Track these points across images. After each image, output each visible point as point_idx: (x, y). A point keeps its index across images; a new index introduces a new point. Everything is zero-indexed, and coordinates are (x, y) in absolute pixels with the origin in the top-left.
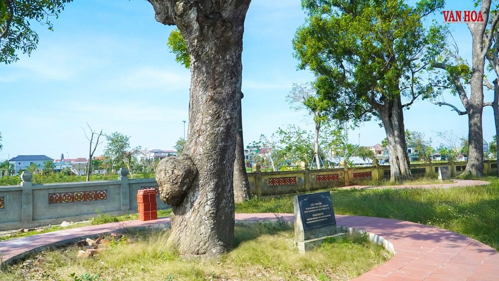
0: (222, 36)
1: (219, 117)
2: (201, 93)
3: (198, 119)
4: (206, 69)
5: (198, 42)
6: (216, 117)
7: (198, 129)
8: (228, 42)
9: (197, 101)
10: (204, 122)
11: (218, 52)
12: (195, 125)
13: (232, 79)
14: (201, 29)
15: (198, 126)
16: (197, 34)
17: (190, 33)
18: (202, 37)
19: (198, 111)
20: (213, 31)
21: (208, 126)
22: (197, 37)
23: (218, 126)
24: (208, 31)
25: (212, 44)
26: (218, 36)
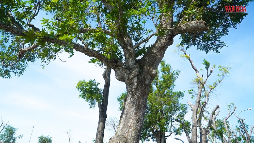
0: (144, 90)
1: (138, 122)
2: (132, 111)
3: (130, 121)
4: (136, 101)
5: (134, 90)
6: (137, 122)
7: (130, 125)
8: (145, 93)
9: (130, 114)
10: (133, 123)
11: (141, 96)
12: (128, 124)
13: (144, 107)
14: (137, 86)
15: (130, 124)
16: (135, 87)
17: (132, 86)
18: (137, 89)
19: (130, 118)
20: (141, 88)
21: (134, 125)
22: (135, 89)
23: (138, 126)
24: (139, 87)
25: (140, 92)
26: (142, 90)
